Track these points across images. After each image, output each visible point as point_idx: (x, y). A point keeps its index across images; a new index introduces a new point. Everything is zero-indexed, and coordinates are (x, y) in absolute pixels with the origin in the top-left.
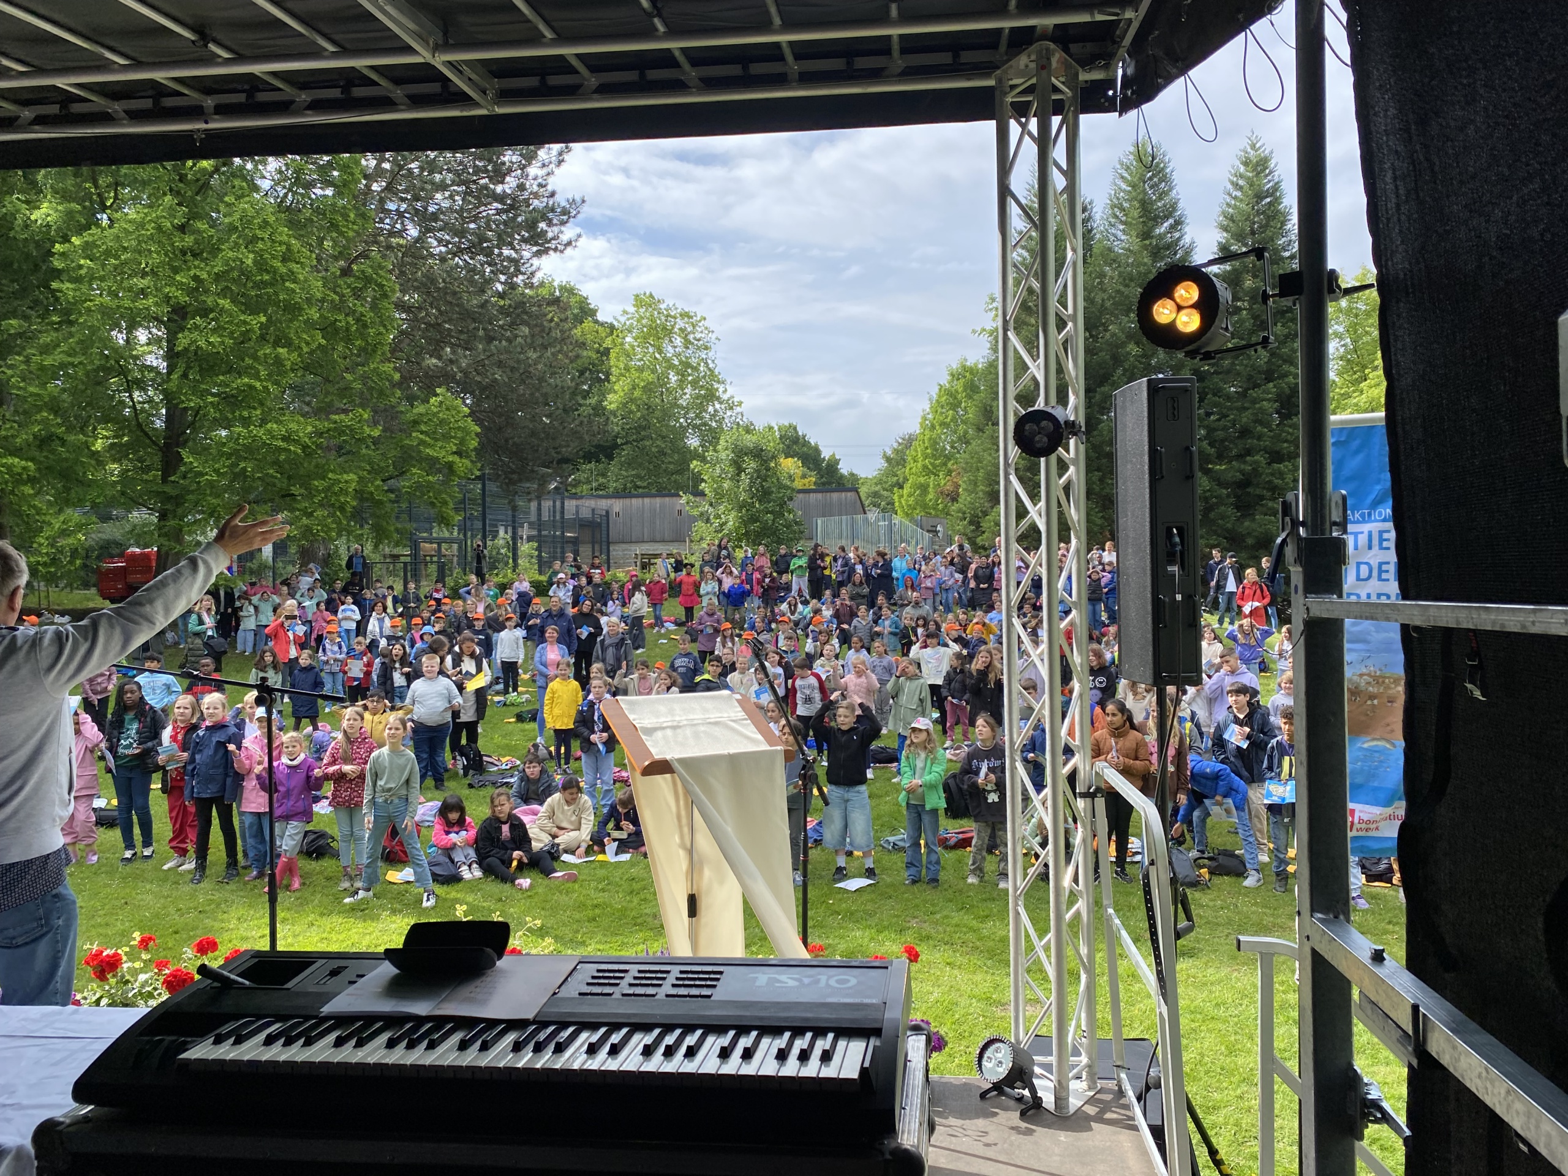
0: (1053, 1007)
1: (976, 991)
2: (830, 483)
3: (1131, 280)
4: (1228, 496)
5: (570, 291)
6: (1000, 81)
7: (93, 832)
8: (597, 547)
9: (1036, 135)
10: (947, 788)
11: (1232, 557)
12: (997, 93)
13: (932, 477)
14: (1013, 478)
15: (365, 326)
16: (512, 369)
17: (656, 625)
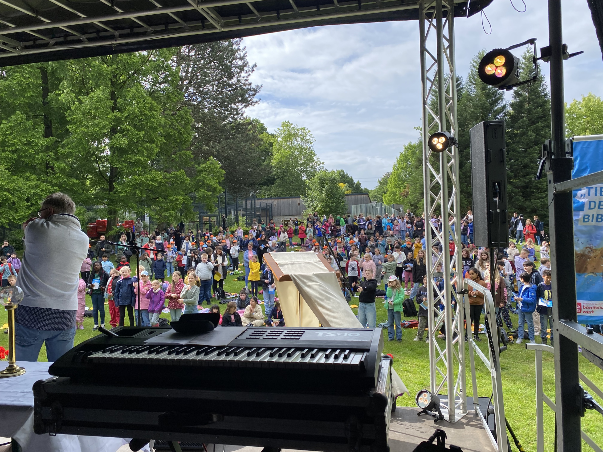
0: (448, 379)
1: (417, 381)
2: (357, 192)
3: (478, 107)
4: (519, 192)
5: (257, 121)
6: (421, 5)
7: (82, 318)
8: (268, 218)
9: (436, 25)
10: (404, 305)
11: (521, 216)
12: (420, 10)
13: (398, 189)
14: (428, 164)
15: (181, 134)
16: (235, 150)
17: (290, 245)
